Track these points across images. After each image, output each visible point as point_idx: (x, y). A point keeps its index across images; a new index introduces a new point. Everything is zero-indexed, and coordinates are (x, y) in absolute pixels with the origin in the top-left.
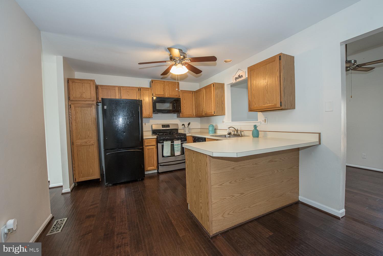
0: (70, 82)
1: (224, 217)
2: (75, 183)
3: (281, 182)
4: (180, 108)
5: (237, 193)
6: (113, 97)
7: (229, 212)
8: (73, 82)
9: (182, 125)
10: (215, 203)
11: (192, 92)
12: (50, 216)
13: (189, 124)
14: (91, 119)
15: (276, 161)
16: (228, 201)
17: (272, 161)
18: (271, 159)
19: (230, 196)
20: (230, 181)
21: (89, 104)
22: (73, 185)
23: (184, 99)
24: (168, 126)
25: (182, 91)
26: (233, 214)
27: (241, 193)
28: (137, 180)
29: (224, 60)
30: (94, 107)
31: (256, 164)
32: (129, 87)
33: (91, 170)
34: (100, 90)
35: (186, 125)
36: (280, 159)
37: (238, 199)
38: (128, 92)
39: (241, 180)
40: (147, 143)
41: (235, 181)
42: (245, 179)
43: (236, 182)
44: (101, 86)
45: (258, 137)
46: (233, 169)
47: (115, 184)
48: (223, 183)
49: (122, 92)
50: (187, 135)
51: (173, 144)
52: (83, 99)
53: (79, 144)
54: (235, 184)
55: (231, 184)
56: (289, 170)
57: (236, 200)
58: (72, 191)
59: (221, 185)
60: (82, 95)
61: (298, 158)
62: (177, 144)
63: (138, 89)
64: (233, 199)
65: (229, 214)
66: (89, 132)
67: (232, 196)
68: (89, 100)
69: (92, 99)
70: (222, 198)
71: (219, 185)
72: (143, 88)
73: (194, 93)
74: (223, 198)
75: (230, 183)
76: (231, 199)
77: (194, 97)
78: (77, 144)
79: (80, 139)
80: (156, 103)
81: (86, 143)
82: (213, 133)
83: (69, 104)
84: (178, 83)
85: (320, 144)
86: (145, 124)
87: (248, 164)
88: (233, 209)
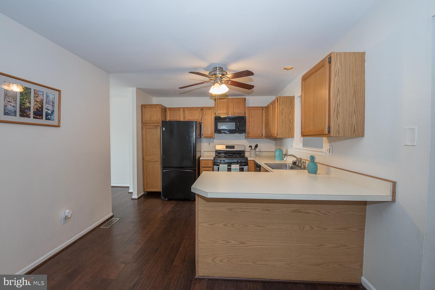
0: (143, 108)
1: (214, 262)
2: (145, 192)
3: (319, 246)
4: (244, 128)
5: (235, 240)
6: (178, 119)
7: (221, 259)
8: (145, 108)
9: (249, 147)
10: (203, 243)
11: (261, 109)
12: (111, 214)
13: (256, 146)
14: (157, 139)
15: (308, 213)
16: (220, 246)
17: (300, 212)
18: (297, 209)
19: (223, 241)
20: (225, 223)
21: (155, 126)
22: (142, 193)
23: (251, 117)
24: (233, 147)
25: (248, 107)
26: (227, 263)
27: (241, 242)
28: (190, 199)
29: (284, 68)
30: (159, 128)
31: (268, 210)
32: (193, 107)
33: (156, 183)
34: (168, 112)
35: (253, 148)
36: (319, 211)
37: (237, 247)
38: (191, 112)
39: (241, 226)
40: (204, 164)
41: (232, 225)
42: (248, 226)
43: (234, 226)
44: (170, 109)
45: (315, 173)
46: (230, 210)
47: (170, 200)
48: (215, 224)
49: (187, 112)
50: (249, 159)
51: (231, 168)
52: (152, 122)
53: (147, 159)
54: (231, 228)
55: (225, 227)
56: (338, 230)
57: (233, 247)
58: (138, 198)
59: (212, 225)
60: (151, 118)
61: (364, 217)
62: (235, 168)
63: (200, 109)
64: (228, 246)
65: (221, 261)
66: (155, 150)
67: (226, 242)
68: (156, 122)
69: (158, 122)
70: (212, 240)
71: (209, 225)
72: (205, 107)
73: (264, 109)
74: (214, 240)
75: (225, 225)
76: (225, 244)
77: (264, 114)
78: (146, 159)
79: (148, 155)
80: (218, 123)
81: (152, 159)
82: (280, 160)
83: (142, 126)
84: (245, 99)
85: (394, 200)
86: (209, 144)
87: (255, 208)
88: (228, 257)
